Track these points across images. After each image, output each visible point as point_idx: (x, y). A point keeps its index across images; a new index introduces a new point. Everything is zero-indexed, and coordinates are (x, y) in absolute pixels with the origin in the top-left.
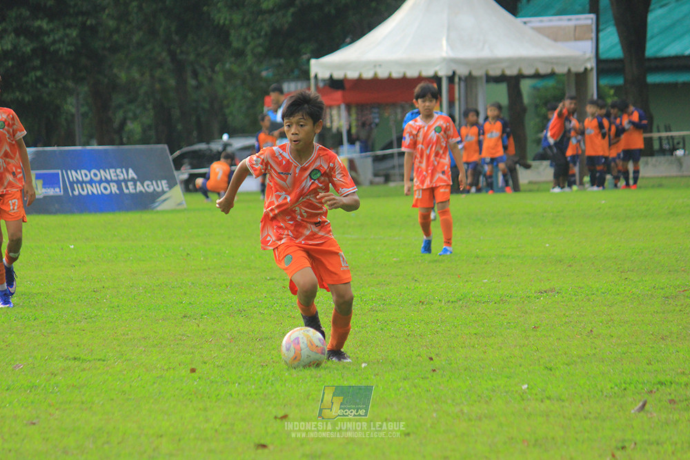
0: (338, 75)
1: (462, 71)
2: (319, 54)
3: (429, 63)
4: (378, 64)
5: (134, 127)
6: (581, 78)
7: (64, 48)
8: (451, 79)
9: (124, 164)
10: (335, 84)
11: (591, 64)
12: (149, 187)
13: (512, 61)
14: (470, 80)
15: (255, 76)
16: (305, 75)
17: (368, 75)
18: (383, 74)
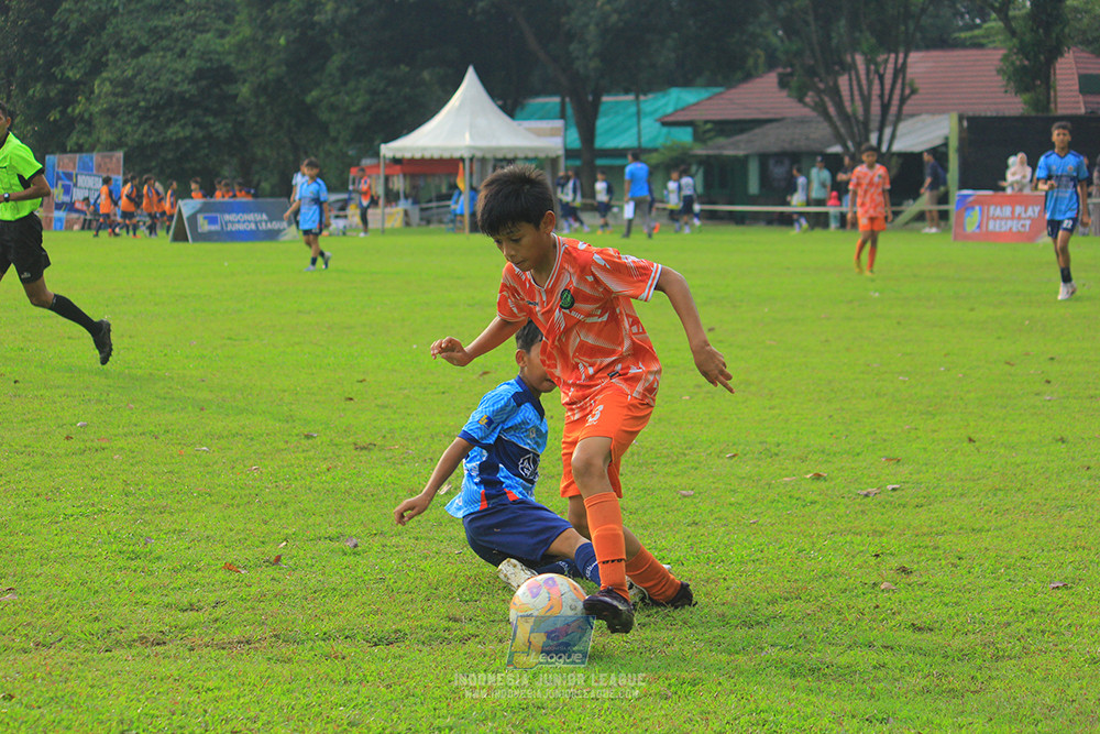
0: (399, 155)
1: (479, 155)
2: (387, 140)
3: (457, 149)
4: (425, 149)
5: (265, 186)
6: (554, 161)
7: (223, 135)
8: (471, 159)
9: (259, 210)
10: (396, 161)
11: (561, 152)
12: (275, 225)
13: (510, 149)
14: (483, 160)
15: (345, 155)
16: (377, 154)
17: (418, 155)
18: (427, 155)
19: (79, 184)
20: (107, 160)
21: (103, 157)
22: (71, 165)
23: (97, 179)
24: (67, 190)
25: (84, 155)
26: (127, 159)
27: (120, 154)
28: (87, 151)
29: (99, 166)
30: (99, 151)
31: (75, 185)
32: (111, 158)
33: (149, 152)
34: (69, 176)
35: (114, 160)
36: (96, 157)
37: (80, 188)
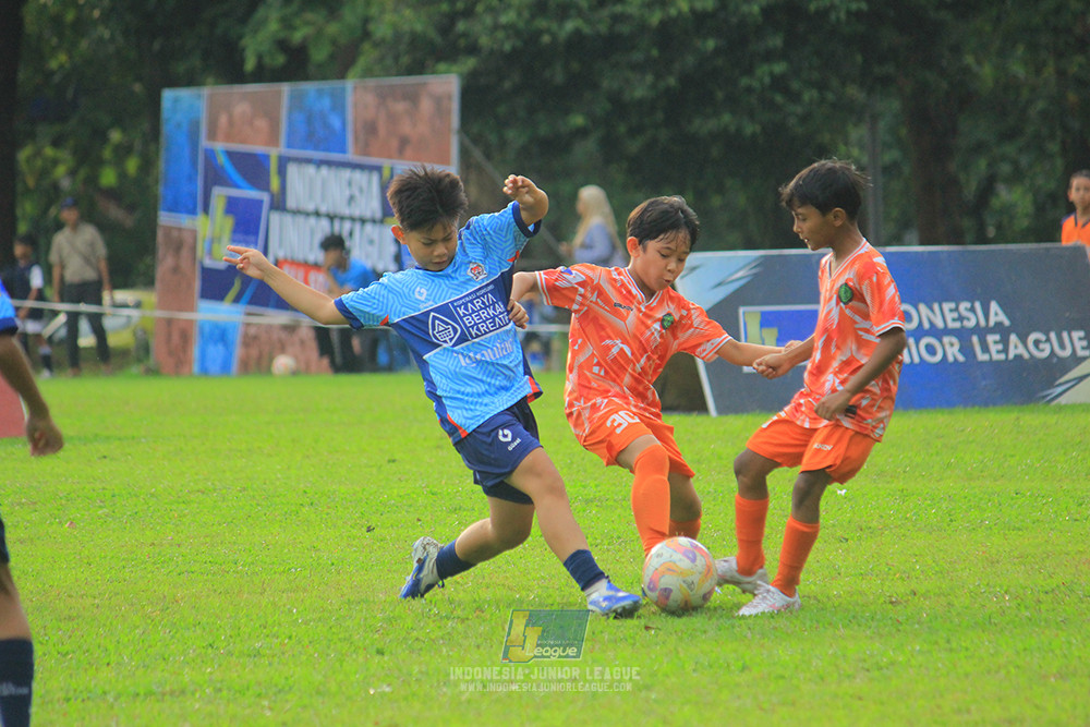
19: (291, 203)
20: (400, 107)
21: (383, 96)
22: (262, 124)
23: (359, 177)
24: (247, 223)
25: (309, 87)
26: (475, 100)
27: (447, 84)
28: (322, 74)
29: (371, 129)
30: (368, 73)
31: (279, 204)
32: (412, 97)
33: (558, 75)
34: (252, 168)
35: (426, 105)
36: (356, 95)
37: (297, 212)
